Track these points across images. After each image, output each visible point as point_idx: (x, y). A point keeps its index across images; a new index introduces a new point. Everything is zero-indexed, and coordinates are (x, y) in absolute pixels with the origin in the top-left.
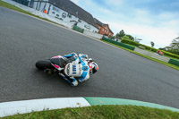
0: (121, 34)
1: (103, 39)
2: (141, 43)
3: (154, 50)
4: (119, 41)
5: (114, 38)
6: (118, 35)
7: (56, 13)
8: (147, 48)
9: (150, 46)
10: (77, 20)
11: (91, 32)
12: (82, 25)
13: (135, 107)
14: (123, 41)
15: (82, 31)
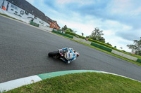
0: (65, 28)
1: (53, 31)
2: (76, 33)
3: (83, 38)
4: (64, 33)
5: (60, 30)
6: (63, 29)
7: (15, 10)
8: (80, 37)
9: (81, 35)
10: (33, 17)
11: (45, 26)
12: (37, 21)
13: (72, 75)
14: (66, 33)
15: (38, 26)
